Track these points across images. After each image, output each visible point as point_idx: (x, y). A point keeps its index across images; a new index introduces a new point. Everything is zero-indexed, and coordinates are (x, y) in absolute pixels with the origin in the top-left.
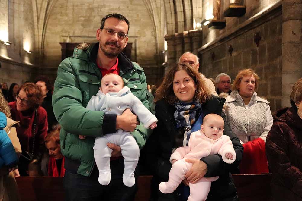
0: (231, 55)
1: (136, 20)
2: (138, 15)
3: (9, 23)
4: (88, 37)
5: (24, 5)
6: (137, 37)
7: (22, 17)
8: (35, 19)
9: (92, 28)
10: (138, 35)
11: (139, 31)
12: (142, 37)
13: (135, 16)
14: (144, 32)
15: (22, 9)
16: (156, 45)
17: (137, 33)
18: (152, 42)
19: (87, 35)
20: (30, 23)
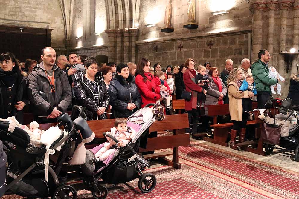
0: (181, 50)
1: (48, 8)
2: (49, 5)
4: (4, 19)
6: (49, 23)
9: (7, 11)
10: (50, 22)
11: (50, 18)
12: (53, 24)
13: (47, 4)
14: (55, 20)
16: (65, 31)
17: (49, 19)
18: (61, 28)
19: (3, 18)
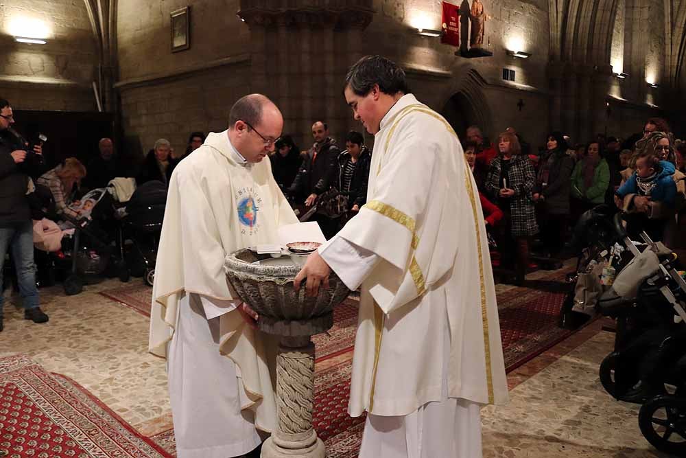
3: (625, 42)
5: (649, 8)
7: (646, 28)
8: (668, 27)
15: (646, 14)
20: (660, 37)
